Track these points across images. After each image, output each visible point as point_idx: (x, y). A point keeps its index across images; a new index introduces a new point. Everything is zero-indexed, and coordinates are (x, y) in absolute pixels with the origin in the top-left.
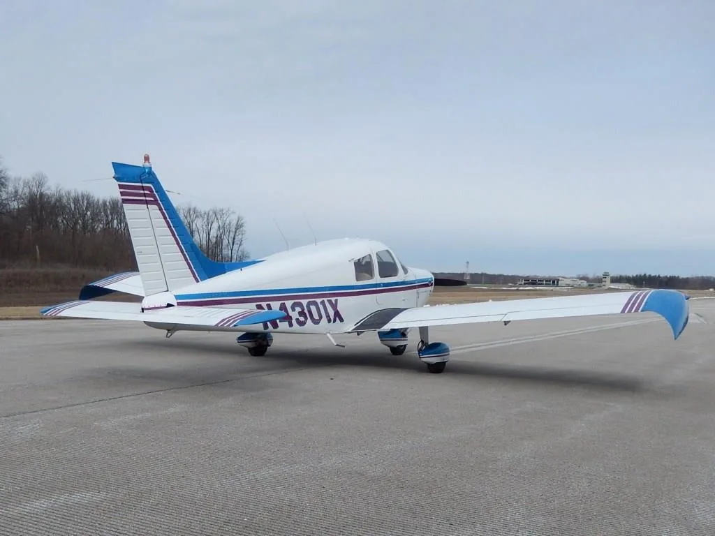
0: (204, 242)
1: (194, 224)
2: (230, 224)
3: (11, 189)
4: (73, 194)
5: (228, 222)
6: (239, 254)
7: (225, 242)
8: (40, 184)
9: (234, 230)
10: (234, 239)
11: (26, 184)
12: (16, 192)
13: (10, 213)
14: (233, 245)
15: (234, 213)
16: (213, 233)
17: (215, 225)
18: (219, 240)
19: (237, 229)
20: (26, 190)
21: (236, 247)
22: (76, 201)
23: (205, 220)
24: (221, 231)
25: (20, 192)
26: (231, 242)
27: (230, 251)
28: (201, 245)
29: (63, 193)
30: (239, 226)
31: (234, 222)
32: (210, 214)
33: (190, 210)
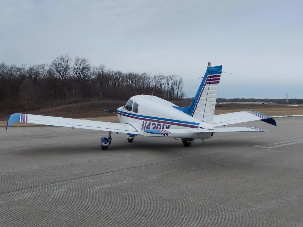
0: (166, 89)
1: (162, 82)
2: (177, 81)
3: (92, 71)
4: (114, 72)
5: (176, 80)
6: (181, 93)
7: (175, 88)
8: (102, 69)
9: (178, 84)
10: (179, 87)
11: (97, 69)
12: (94, 72)
13: (91, 80)
14: (178, 89)
15: (178, 76)
16: (170, 85)
17: (171, 82)
18: (172, 88)
19: (180, 83)
20: (97, 71)
21: (179, 90)
22: (116, 74)
23: (166, 80)
24: (173, 84)
25: (95, 72)
26: (177, 88)
27: (177, 92)
28: (165, 90)
29: (111, 72)
30: (180, 82)
31: (178, 80)
32: (169, 77)
33: (160, 76)
